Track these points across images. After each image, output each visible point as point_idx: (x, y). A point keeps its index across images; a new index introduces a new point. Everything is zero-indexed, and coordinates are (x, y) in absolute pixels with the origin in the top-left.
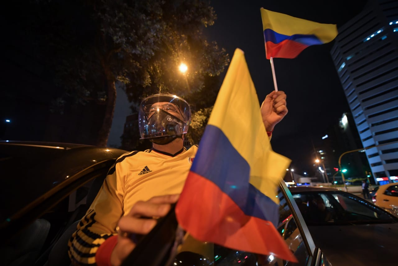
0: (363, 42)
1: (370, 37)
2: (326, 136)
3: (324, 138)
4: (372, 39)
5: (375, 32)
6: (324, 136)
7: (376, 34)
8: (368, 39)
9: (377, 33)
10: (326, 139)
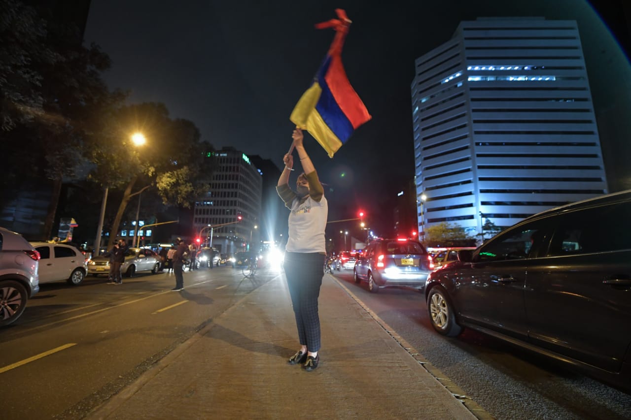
0: (440, 83)
1: (448, 79)
2: (402, 193)
3: (399, 194)
4: (450, 81)
5: (454, 75)
6: (400, 192)
7: (454, 77)
8: (447, 81)
9: (455, 75)
10: (401, 195)
